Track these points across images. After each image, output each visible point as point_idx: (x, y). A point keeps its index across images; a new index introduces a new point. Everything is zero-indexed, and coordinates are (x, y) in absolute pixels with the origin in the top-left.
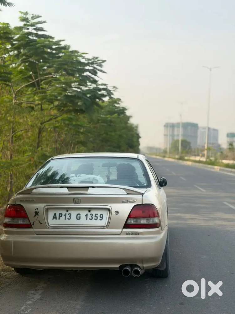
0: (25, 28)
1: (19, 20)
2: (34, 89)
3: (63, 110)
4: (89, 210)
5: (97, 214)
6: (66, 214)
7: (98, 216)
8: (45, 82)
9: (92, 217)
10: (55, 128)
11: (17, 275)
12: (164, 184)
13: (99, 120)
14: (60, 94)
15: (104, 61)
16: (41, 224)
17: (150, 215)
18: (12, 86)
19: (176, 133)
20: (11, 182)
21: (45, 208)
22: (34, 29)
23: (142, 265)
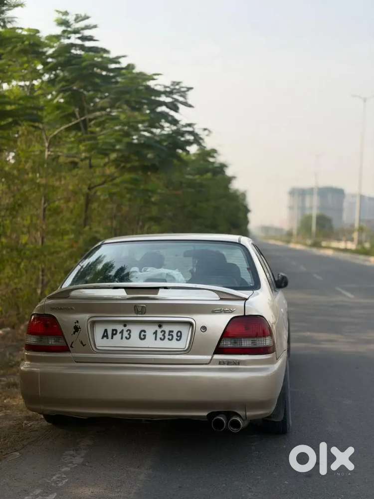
0: (64, 36)
1: (55, 23)
2: (80, 134)
3: (124, 167)
4: (160, 324)
5: (172, 332)
6: (123, 330)
7: (174, 334)
8: (96, 122)
9: (164, 335)
10: (111, 195)
11: (48, 426)
12: (283, 285)
13: (181, 183)
14: (119, 141)
15: (189, 89)
16: (84, 345)
17: (257, 333)
18: (43, 129)
19: (307, 204)
20: (43, 280)
21: (90, 320)
22: (79, 38)
23: (244, 413)
